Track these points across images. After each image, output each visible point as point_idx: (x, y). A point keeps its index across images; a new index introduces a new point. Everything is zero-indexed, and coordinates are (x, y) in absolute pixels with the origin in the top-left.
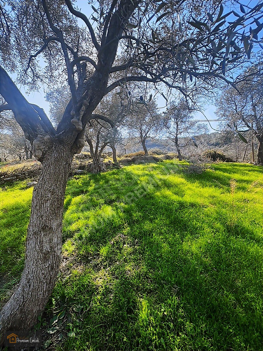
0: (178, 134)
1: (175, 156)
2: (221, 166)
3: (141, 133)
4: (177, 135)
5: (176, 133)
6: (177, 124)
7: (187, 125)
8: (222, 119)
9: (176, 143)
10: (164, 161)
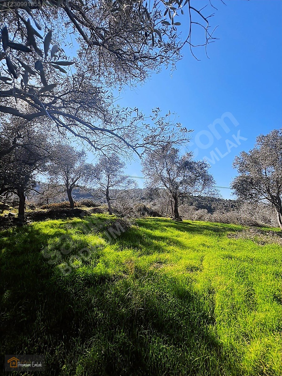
0: (110, 187)
1: (106, 209)
2: (147, 221)
3: (67, 181)
4: (108, 187)
5: (107, 185)
6: (109, 176)
7: (119, 178)
8: (147, 177)
9: (107, 195)
10: (92, 214)
